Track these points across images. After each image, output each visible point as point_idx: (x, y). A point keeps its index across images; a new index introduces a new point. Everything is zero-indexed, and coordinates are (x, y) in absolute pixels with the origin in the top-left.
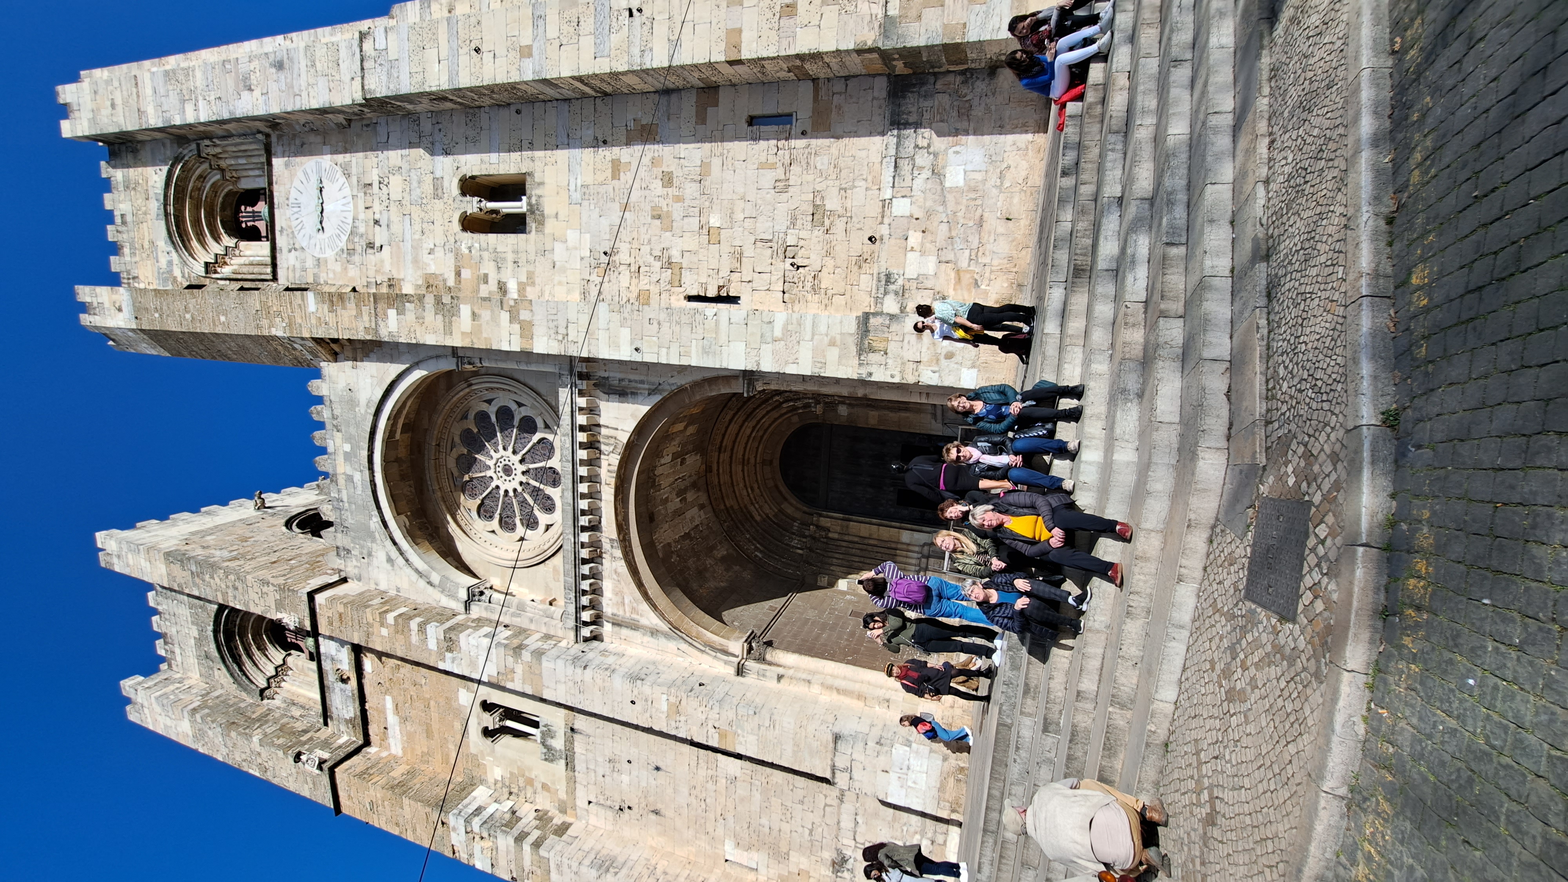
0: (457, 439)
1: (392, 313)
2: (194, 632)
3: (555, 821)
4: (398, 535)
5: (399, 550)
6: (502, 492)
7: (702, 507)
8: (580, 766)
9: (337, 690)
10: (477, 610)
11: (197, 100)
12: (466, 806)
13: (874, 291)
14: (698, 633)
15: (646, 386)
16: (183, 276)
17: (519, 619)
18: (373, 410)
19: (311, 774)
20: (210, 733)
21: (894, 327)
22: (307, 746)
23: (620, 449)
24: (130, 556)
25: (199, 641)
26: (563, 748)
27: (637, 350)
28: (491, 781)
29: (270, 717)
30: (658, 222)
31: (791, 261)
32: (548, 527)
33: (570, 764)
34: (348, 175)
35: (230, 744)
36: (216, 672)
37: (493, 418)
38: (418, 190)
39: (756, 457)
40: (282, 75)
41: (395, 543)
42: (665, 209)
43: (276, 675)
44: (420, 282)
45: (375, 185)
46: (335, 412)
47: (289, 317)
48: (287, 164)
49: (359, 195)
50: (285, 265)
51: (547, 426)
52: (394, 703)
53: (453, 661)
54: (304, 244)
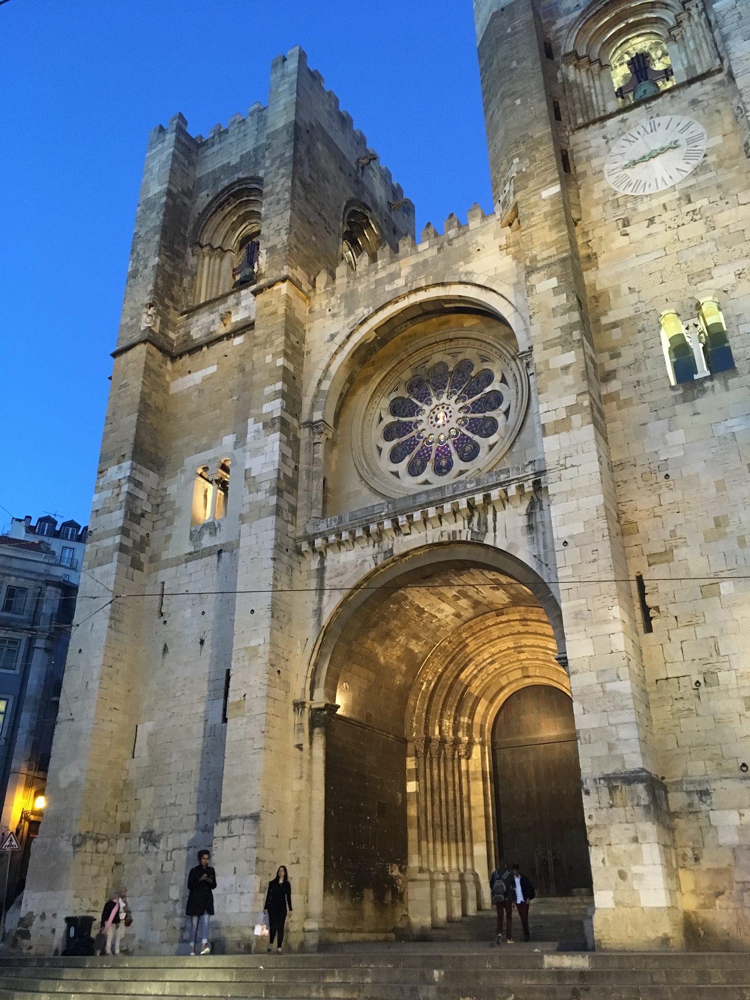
0: (460, 357)
1: (554, 282)
2: (235, 160)
3: (142, 555)
4: (356, 338)
5: (344, 343)
6: (419, 418)
7: (458, 615)
8: (191, 566)
9: (212, 316)
10: (304, 434)
12: (140, 472)
13: (689, 779)
14: (326, 655)
15: (542, 551)
16: (558, 31)
17: (304, 478)
18: (464, 279)
19: (139, 321)
20: (154, 215)
21: (639, 811)
22: (161, 308)
23: (478, 539)
24: (286, 86)
25: (227, 169)
26: (204, 546)
27: (565, 543)
28: (164, 485)
29: (178, 260)
30: (712, 524)
31: (702, 681)
32: (396, 474)
33: (192, 556)
34: (694, 174)
35: (148, 236)
36: (203, 194)
37: (488, 389)
38: (693, 257)
39: (527, 659)
41: (348, 337)
42: (728, 529)
43: (213, 249)
44: (598, 288)
45: (690, 207)
46: (455, 241)
47: (531, 174)
48: (694, 102)
49: (677, 192)
50: (589, 137)
51: (491, 447)
52: (212, 374)
53: (256, 431)
54: (614, 150)
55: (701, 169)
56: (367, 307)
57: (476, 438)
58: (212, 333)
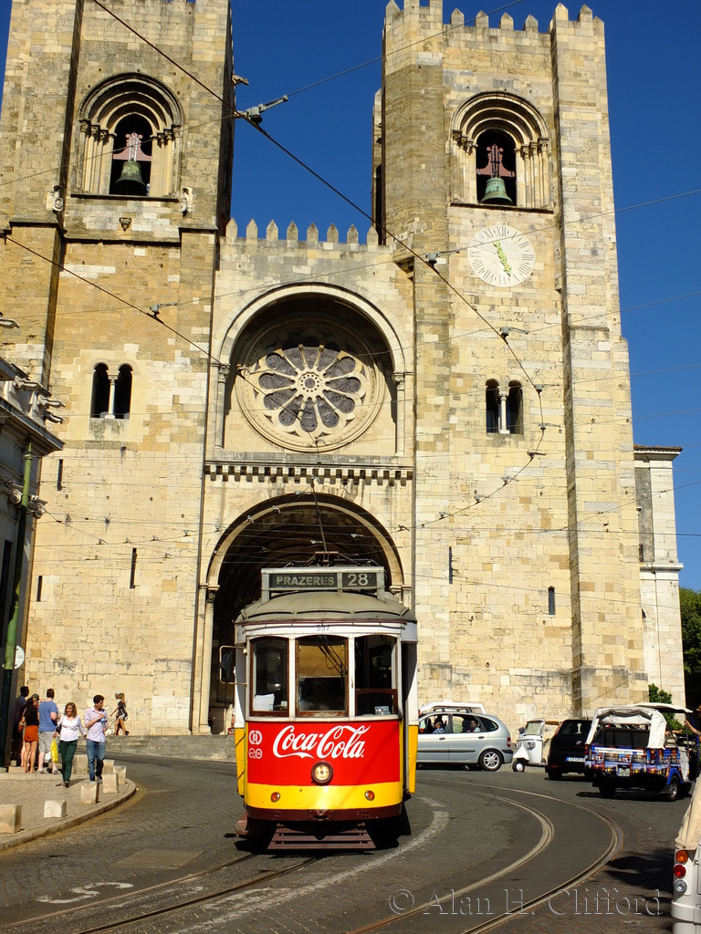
2: (132, 46)
5: (252, 302)
6: (292, 377)
8: (92, 453)
9: (109, 214)
10: (214, 371)
11: (577, 166)
12: (46, 355)
16: (450, 102)
18: (360, 293)
19: (42, 198)
21: (445, 682)
23: (350, 498)
25: (122, 48)
26: (105, 439)
28: (57, 367)
29: (70, 134)
31: (474, 617)
32: (269, 418)
33: (91, 444)
34: (523, 285)
35: (48, 102)
36: (95, 64)
40: (588, 253)
41: (256, 299)
42: (503, 534)
43: (100, 131)
44: (453, 343)
45: (516, 309)
46: (355, 255)
47: (427, 237)
48: (532, 227)
49: (511, 293)
50: (462, 215)
51: (349, 421)
52: (111, 274)
53: (183, 364)
54: (477, 236)
55: (527, 284)
56: (275, 278)
57: (338, 411)
58: (108, 231)
